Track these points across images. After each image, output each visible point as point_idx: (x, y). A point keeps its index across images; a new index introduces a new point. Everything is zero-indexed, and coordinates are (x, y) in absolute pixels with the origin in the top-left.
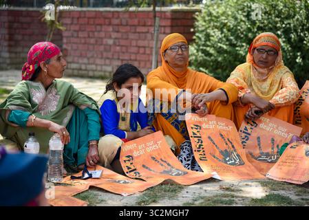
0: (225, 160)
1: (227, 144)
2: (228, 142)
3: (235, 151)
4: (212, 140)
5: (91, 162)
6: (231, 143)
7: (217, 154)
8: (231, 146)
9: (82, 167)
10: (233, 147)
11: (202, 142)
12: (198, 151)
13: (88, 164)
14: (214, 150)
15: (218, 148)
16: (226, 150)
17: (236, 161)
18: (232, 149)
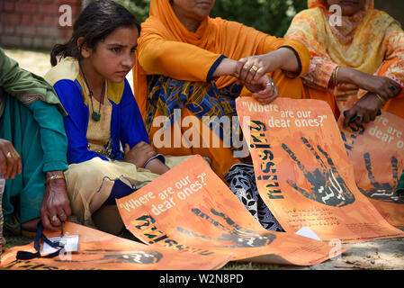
0: (317, 193)
1: (318, 157)
2: (320, 154)
3: (334, 170)
4: (289, 152)
5: (55, 218)
6: (326, 154)
7: (301, 180)
8: (325, 160)
9: (33, 224)
10: (330, 161)
11: (272, 157)
12: (266, 178)
13: (47, 222)
14: (295, 172)
15: (302, 168)
16: (317, 172)
17: (336, 193)
18: (329, 167)
